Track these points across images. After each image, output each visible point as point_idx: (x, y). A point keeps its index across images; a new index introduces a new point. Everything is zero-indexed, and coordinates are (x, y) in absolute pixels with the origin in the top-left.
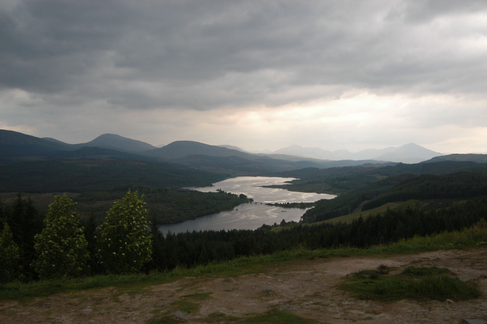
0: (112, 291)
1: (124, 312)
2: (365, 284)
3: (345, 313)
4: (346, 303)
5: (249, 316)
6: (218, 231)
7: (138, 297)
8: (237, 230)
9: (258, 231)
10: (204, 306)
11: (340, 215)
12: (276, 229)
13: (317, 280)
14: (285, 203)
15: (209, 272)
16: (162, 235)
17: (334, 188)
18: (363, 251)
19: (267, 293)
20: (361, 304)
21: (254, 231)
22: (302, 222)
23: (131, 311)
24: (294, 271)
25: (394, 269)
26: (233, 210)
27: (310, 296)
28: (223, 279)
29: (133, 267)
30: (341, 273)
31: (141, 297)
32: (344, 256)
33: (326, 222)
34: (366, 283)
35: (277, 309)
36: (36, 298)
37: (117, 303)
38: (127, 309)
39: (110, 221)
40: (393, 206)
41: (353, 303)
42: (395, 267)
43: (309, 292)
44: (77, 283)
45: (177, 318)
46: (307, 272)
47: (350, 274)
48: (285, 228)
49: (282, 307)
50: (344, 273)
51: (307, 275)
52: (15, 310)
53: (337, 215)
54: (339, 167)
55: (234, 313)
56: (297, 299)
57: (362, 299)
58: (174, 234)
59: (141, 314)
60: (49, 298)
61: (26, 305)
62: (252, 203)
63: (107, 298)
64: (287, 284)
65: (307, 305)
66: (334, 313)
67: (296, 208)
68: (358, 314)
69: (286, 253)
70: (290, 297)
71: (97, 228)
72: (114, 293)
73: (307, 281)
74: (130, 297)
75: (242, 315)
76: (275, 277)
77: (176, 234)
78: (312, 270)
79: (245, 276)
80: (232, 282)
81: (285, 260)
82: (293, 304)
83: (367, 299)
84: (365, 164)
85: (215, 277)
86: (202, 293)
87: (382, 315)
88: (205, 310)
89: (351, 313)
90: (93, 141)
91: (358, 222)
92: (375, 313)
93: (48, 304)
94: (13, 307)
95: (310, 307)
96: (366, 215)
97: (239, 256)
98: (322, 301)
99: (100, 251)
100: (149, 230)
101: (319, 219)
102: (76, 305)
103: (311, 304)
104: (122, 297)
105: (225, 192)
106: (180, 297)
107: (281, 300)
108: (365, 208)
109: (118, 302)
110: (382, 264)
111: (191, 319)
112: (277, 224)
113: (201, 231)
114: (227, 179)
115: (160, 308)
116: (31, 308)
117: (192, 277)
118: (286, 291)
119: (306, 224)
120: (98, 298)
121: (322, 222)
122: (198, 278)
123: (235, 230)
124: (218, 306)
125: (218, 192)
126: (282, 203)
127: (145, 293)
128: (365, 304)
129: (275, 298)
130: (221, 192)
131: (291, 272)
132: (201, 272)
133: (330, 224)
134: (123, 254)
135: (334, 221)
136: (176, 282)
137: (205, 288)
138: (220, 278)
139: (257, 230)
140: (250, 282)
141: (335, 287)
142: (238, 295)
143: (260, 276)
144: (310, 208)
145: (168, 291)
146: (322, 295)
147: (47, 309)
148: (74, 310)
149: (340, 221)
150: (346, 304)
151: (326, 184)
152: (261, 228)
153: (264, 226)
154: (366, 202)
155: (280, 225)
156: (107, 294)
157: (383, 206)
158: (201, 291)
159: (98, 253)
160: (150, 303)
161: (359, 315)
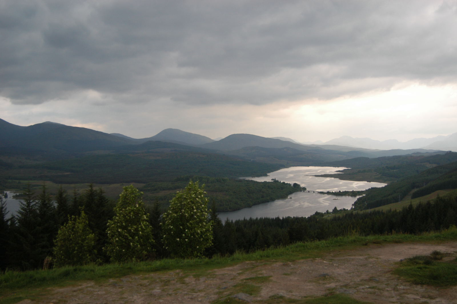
0: (178, 274)
1: (190, 293)
2: (420, 270)
3: (401, 297)
4: (402, 287)
5: (308, 298)
6: (273, 218)
7: (202, 279)
8: (291, 217)
9: (311, 219)
10: (265, 288)
11: (391, 203)
12: (328, 216)
13: (371, 265)
14: (337, 191)
15: (268, 256)
16: (221, 222)
17: (384, 177)
18: (416, 237)
19: (324, 277)
20: (416, 289)
21: (307, 218)
22: (353, 210)
23: (197, 292)
24: (349, 256)
25: (448, 255)
26: (287, 198)
27: (366, 280)
28: (281, 263)
29: (196, 252)
30: (395, 259)
31: (205, 279)
32: (398, 242)
33: (377, 209)
34: (421, 268)
35: (334, 292)
36: (110, 279)
37: (183, 285)
38: (193, 290)
39: (173, 209)
40: (443, 193)
41: (408, 287)
42: (448, 253)
43: (364, 276)
44: (146, 266)
45: (239, 299)
46: (361, 257)
47: (404, 259)
48: (337, 215)
49: (338, 291)
50: (398, 259)
51: (362, 260)
52: (92, 289)
53: (387, 202)
54: (389, 156)
55: (293, 295)
56: (353, 283)
57: (416, 283)
58: (232, 221)
59: (206, 296)
60: (121, 279)
61: (102, 286)
62: (305, 191)
63: (174, 280)
64: (343, 269)
65: (363, 289)
66: (390, 297)
67: (348, 196)
68: (413, 299)
69: (340, 239)
70: (346, 281)
71: (161, 216)
72: (180, 276)
73: (362, 266)
74: (195, 279)
75: (300, 297)
76: (331, 262)
77: (234, 221)
78: (365, 255)
79: (302, 261)
80: (290, 266)
81: (339, 246)
82: (350, 288)
83: (422, 284)
84: (414, 153)
85: (273, 262)
86: (262, 276)
87: (437, 300)
88: (265, 292)
89: (407, 297)
90: (156, 135)
91: (408, 209)
92: (431, 298)
93: (121, 284)
94: (90, 287)
95: (366, 291)
96: (416, 202)
97: (296, 242)
98: (377, 285)
99: (165, 237)
100: (209, 218)
101: (370, 206)
102: (146, 286)
103: (367, 288)
104: (188, 279)
105: (279, 181)
106: (242, 280)
107: (337, 284)
108: (415, 196)
109: (183, 283)
110: (436, 250)
111: (253, 300)
112: (329, 212)
113: (257, 218)
114: (281, 169)
115: (223, 290)
116: (106, 288)
117: (252, 262)
118: (342, 275)
119: (357, 211)
120: (166, 280)
121: (372, 210)
122: (258, 262)
123: (289, 217)
124: (278, 289)
125: (273, 181)
126: (334, 192)
127: (209, 276)
128: (421, 288)
129: (332, 282)
130: (275, 182)
131: (346, 257)
132: (260, 256)
133: (381, 211)
134: (187, 240)
135: (385, 208)
136: (237, 266)
137: (264, 272)
138: (278, 262)
139: (310, 217)
140: (307, 266)
141: (389, 272)
142: (296, 279)
143: (316, 261)
144: (361, 196)
145: (230, 274)
146: (377, 279)
147: (121, 290)
148: (144, 291)
149: (391, 209)
150: (401, 289)
151: (376, 172)
152: (314, 215)
153: (317, 213)
154: (415, 190)
155: (332, 212)
156: (174, 276)
157: (433, 194)
158: (261, 274)
159: (164, 239)
160: (213, 285)
161: (415, 299)
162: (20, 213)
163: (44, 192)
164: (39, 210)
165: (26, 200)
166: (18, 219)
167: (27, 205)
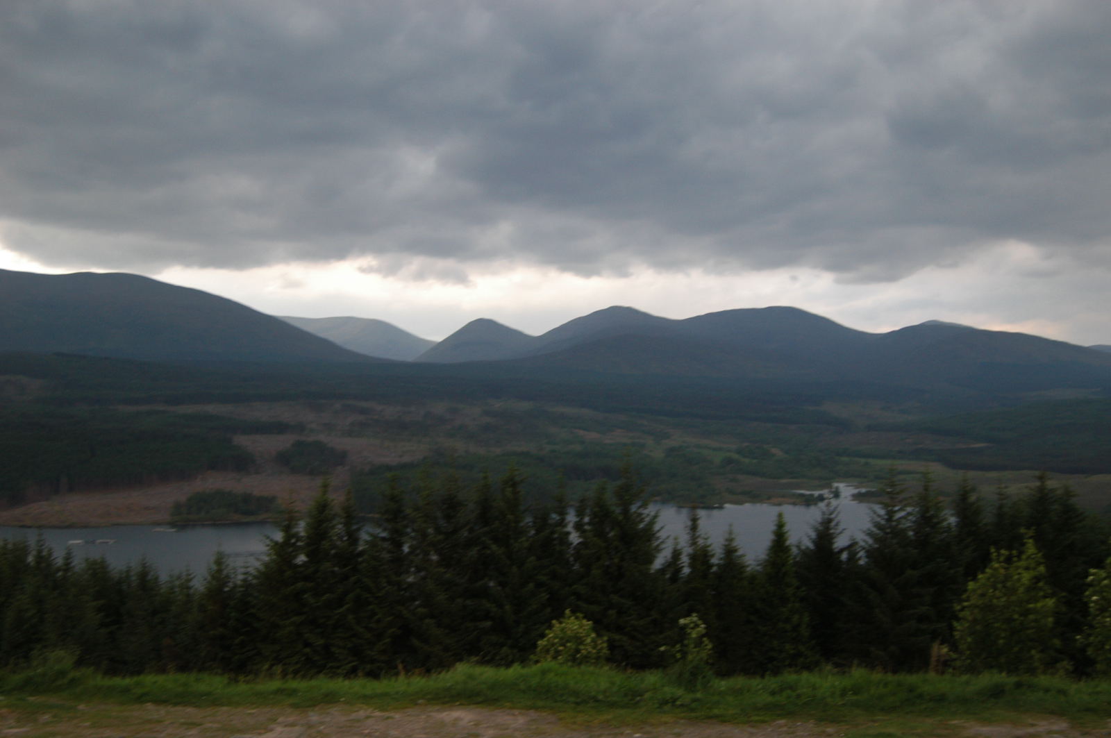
162: (870, 534)
163: (926, 489)
164: (913, 530)
165: (886, 506)
166: (864, 548)
167: (886, 517)
